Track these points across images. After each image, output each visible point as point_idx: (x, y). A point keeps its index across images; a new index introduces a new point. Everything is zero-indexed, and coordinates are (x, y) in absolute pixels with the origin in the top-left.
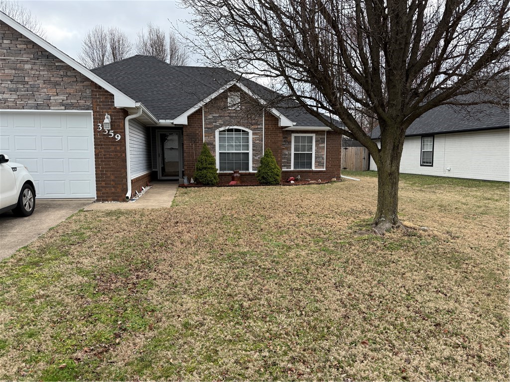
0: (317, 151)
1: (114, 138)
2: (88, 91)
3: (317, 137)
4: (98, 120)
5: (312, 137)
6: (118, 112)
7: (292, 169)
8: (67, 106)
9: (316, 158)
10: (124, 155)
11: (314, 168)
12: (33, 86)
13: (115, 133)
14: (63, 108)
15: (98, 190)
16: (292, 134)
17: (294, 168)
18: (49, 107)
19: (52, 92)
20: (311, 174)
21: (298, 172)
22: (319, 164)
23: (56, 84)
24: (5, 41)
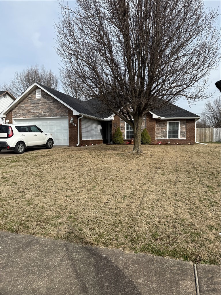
0: (181, 129)
1: (74, 125)
2: (67, 110)
3: (181, 122)
4: (69, 120)
5: (178, 122)
6: (75, 116)
7: (168, 138)
8: (62, 116)
9: (181, 133)
10: (77, 131)
11: (179, 138)
12: (53, 110)
13: (75, 124)
14: (61, 116)
15: (69, 143)
16: (167, 121)
17: (169, 138)
18: (57, 116)
19: (58, 111)
20: (178, 141)
21: (170, 140)
22: (182, 136)
23: (59, 109)
24: (47, 97)
